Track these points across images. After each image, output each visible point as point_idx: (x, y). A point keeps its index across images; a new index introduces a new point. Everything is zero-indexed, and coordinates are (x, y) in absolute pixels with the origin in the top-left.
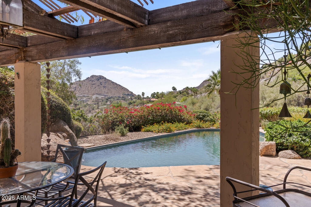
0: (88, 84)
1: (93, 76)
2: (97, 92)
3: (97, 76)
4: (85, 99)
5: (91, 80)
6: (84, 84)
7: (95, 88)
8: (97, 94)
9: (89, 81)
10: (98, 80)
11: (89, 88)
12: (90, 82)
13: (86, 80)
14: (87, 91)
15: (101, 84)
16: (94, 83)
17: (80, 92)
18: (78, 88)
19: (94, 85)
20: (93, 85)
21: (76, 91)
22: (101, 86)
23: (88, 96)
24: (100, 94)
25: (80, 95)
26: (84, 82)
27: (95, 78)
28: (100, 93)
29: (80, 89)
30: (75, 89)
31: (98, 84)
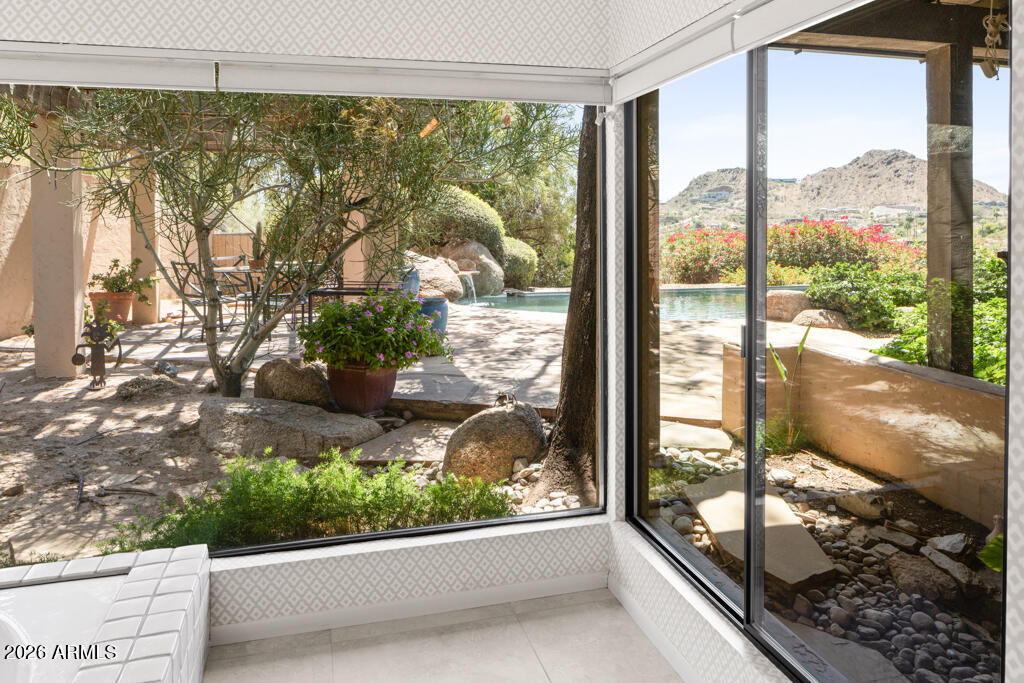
0: (856, 177)
1: (870, 154)
2: (883, 199)
3: (885, 152)
5: (864, 165)
6: (843, 178)
7: (879, 186)
8: (883, 204)
9: (860, 168)
10: (889, 163)
11: (860, 189)
12: (864, 171)
13: (851, 164)
14: (853, 197)
15: (899, 176)
16: (874, 172)
17: (831, 199)
18: (827, 188)
19: (876, 179)
20: (872, 179)
21: (822, 198)
22: (896, 179)
23: (854, 212)
24: (891, 205)
25: (833, 207)
26: (845, 172)
27: (877, 158)
28: (893, 200)
29: (832, 191)
30: (819, 193)
31: (887, 175)
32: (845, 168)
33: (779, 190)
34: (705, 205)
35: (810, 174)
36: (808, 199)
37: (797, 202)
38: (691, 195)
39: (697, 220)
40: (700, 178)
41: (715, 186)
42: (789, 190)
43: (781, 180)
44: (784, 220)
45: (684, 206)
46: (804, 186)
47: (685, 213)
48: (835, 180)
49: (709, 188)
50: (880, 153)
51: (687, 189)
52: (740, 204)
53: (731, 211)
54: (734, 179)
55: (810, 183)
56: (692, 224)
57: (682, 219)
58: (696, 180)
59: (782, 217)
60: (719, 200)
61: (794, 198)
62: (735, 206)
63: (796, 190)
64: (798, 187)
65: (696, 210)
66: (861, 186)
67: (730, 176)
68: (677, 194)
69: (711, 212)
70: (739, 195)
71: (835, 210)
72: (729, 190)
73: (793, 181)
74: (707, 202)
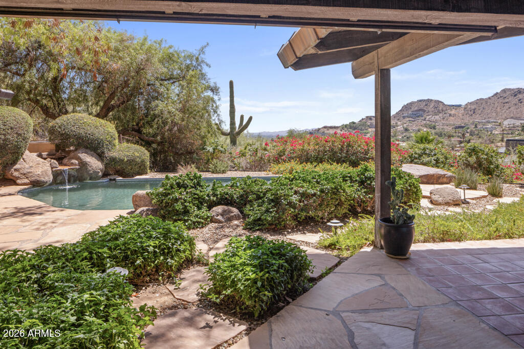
0: (496, 103)
1: (504, 91)
2: (512, 115)
3: (513, 90)
4: (489, 126)
5: (501, 97)
6: (488, 104)
7: (509, 108)
8: (512, 118)
9: (498, 98)
10: (515, 96)
11: (498, 109)
12: (501, 100)
13: (493, 96)
14: (494, 114)
15: (521, 102)
16: (506, 100)
17: (482, 115)
18: (479, 109)
19: (507, 104)
20: (505, 104)
21: (476, 115)
22: (520, 104)
23: (495, 122)
24: (517, 118)
25: (482, 120)
26: (489, 100)
27: (508, 93)
28: (518, 116)
29: (482, 111)
30: (474, 112)
31: (514, 102)
32: (489, 98)
33: (451, 110)
34: (410, 119)
35: (470, 102)
36: (468, 115)
37: (461, 117)
38: (403, 114)
39: (405, 127)
40: (407, 104)
41: (416, 109)
42: (458, 110)
43: (453, 105)
44: (454, 127)
45: (399, 120)
46: (466, 108)
47: (399, 123)
48: (484, 105)
49: (413, 109)
50: (510, 90)
51: (401, 111)
52: (429, 118)
53: (425, 122)
54: (426, 105)
55: (469, 107)
56: (402, 129)
57: (398, 126)
58: (405, 106)
59: (454, 125)
60: (418, 116)
61: (460, 115)
62: (427, 119)
63: (462, 111)
64: (463, 109)
65: (405, 122)
66: (499, 108)
67: (424, 103)
68: (395, 113)
69: (413, 122)
70: (429, 114)
71: (484, 121)
72: (424, 111)
73: (460, 106)
74: (412, 117)
